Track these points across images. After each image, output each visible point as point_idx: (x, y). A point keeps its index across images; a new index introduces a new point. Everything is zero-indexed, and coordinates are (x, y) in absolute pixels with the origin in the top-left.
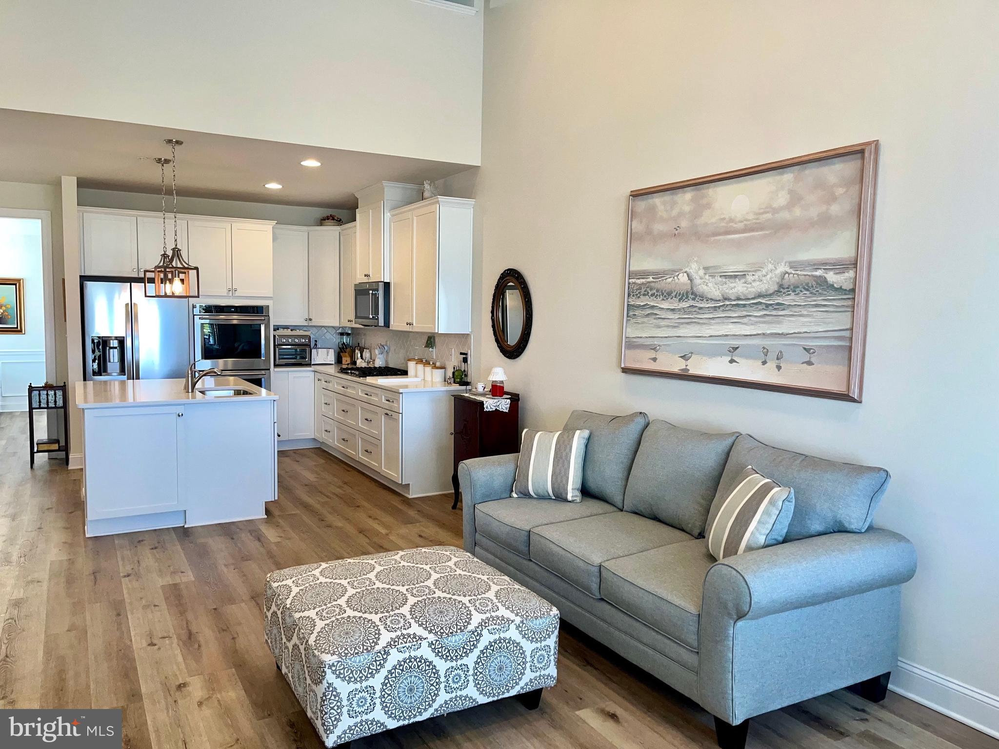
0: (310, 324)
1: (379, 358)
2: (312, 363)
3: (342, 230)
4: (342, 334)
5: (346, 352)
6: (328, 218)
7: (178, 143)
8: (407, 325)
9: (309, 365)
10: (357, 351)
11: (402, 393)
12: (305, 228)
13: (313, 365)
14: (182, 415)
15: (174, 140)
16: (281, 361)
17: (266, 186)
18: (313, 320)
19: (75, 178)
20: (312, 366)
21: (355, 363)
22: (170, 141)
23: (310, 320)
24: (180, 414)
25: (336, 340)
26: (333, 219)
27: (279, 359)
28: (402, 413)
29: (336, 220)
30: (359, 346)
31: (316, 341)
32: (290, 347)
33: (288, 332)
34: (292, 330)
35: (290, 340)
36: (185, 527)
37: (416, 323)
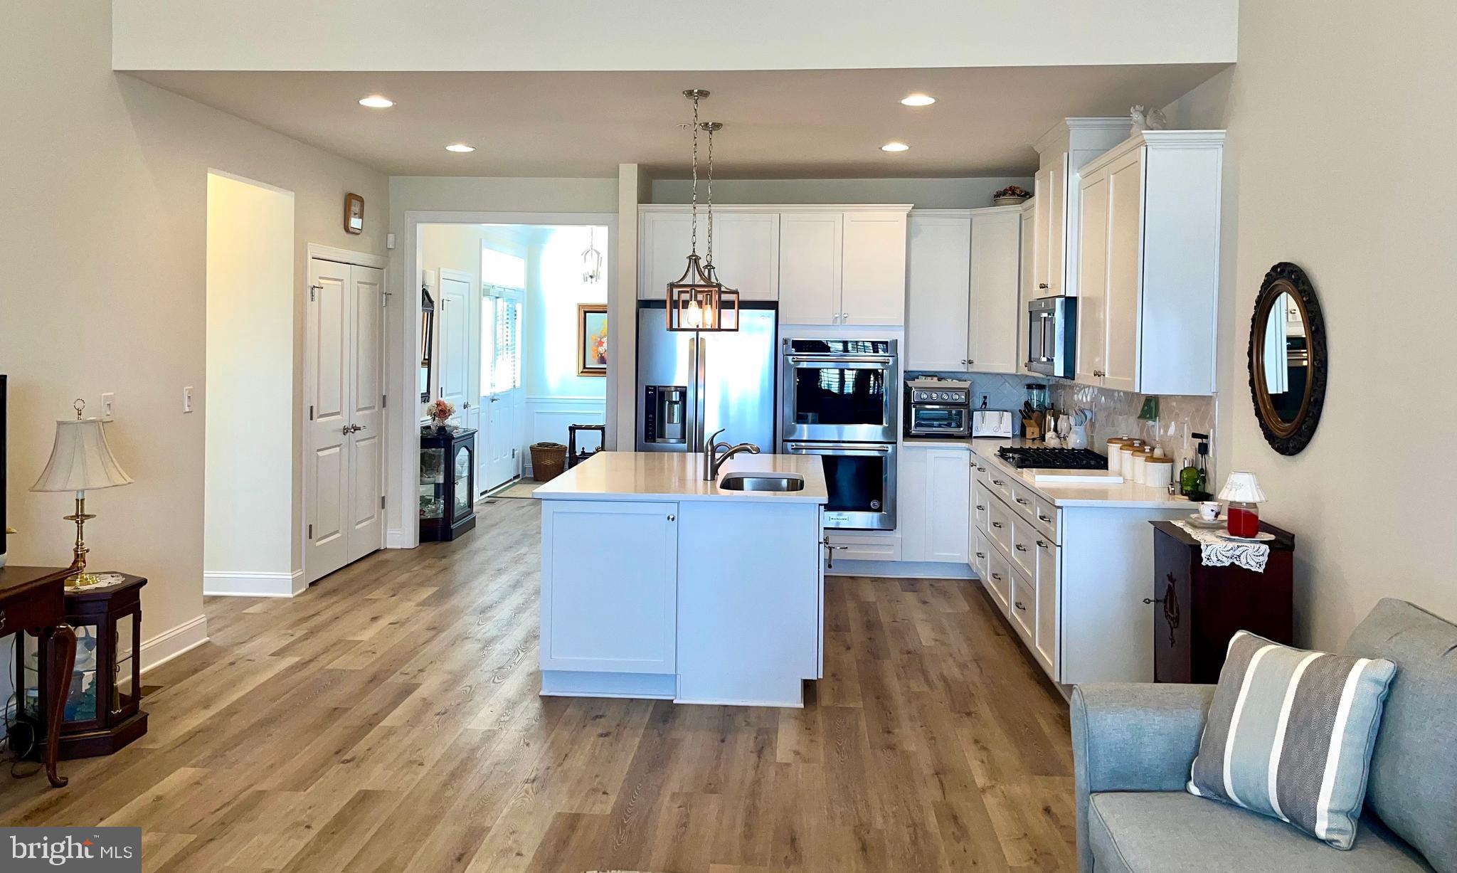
0: (970, 371)
1: (1076, 433)
2: (973, 435)
3: (1026, 210)
4: (1030, 387)
5: (1031, 419)
6: (1004, 193)
7: (703, 94)
8: (1095, 375)
9: (968, 437)
10: (1048, 417)
11: (1061, 508)
12: (967, 212)
13: (975, 437)
14: (673, 519)
15: (696, 91)
16: (919, 429)
17: (883, 149)
18: (976, 362)
19: (636, 166)
20: (974, 440)
21: (1043, 438)
22: (690, 93)
23: (970, 362)
24: (671, 517)
25: (1019, 397)
26: (1014, 194)
27: (917, 425)
28: (1061, 546)
29: (1018, 195)
30: (1052, 409)
31: (985, 397)
32: (937, 407)
33: (934, 382)
34: (939, 380)
35: (934, 396)
36: (674, 702)
37: (1111, 374)
